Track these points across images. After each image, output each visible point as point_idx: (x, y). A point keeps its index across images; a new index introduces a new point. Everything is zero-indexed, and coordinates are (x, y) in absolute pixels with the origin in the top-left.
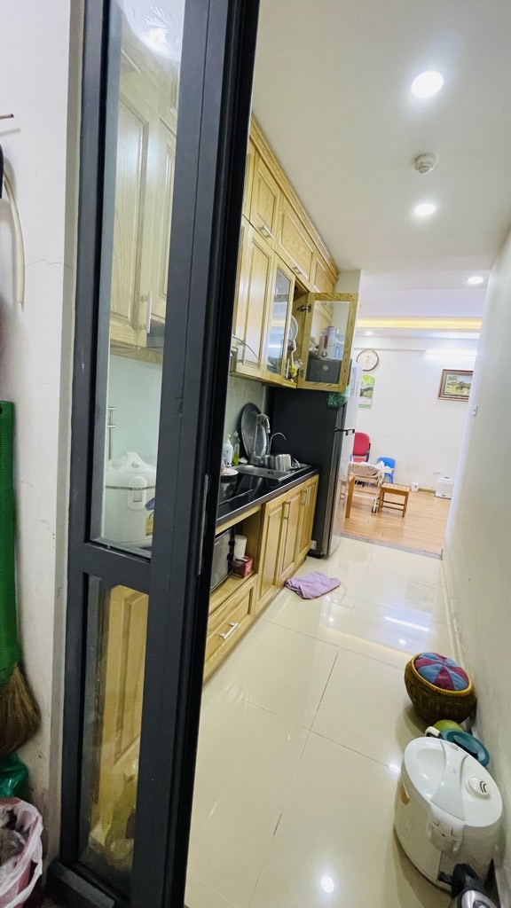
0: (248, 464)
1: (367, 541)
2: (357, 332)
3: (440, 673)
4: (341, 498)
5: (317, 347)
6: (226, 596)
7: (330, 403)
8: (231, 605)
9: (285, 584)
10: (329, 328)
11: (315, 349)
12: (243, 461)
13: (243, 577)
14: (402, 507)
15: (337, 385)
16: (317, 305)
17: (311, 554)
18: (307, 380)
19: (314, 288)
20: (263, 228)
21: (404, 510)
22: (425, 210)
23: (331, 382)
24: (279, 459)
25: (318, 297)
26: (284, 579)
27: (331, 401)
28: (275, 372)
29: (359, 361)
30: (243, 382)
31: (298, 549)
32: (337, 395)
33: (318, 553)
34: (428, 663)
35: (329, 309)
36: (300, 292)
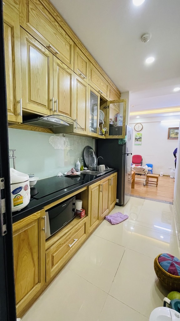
0: (88, 170)
1: (141, 198)
2: (130, 117)
3: (171, 266)
4: (128, 180)
5: (113, 122)
6: (71, 227)
7: (119, 143)
8: (73, 231)
9: (105, 218)
10: (117, 114)
11: (113, 123)
12: (86, 168)
13: (81, 218)
14: (156, 183)
15: (121, 136)
16: (111, 105)
17: (117, 204)
18: (109, 135)
19: (109, 99)
20: (81, 74)
21: (157, 184)
22: (150, 60)
23: (119, 135)
24: (100, 167)
25: (111, 102)
26: (104, 216)
27: (120, 143)
28: (95, 132)
29: (130, 127)
30: (84, 138)
31: (110, 202)
32: (122, 140)
33: (120, 203)
34: (164, 259)
35: (118, 108)
36: (103, 101)
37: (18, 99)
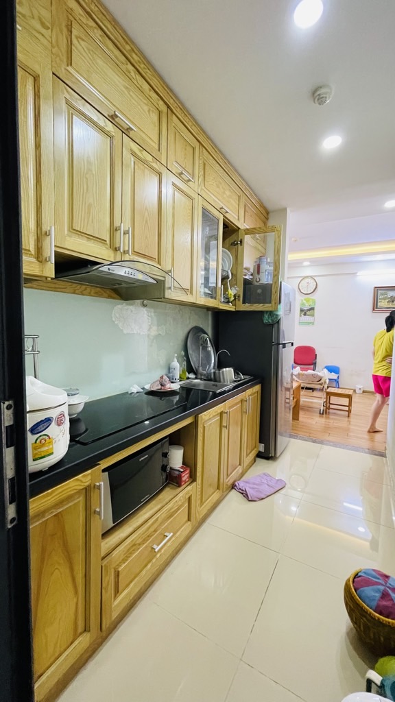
0: (196, 378)
1: (314, 442)
2: (289, 264)
3: (382, 598)
4: (286, 403)
5: (252, 275)
6: (159, 507)
7: (265, 321)
8: (163, 516)
9: (233, 487)
10: (260, 258)
11: (251, 277)
12: (192, 376)
13: (180, 486)
14: (347, 408)
15: (270, 305)
16: (248, 239)
17: (260, 455)
18: (244, 302)
19: (242, 225)
20: (182, 173)
21: (349, 411)
22: (332, 143)
23: (264, 302)
24: (223, 372)
25: (248, 232)
26: (231, 481)
27: (266, 319)
28: (212, 297)
29: (288, 285)
30: (187, 309)
31: (244, 453)
32: (271, 313)
33: (267, 455)
34: (368, 583)
35: (262, 243)
36: (230, 231)
37: (45, 228)
